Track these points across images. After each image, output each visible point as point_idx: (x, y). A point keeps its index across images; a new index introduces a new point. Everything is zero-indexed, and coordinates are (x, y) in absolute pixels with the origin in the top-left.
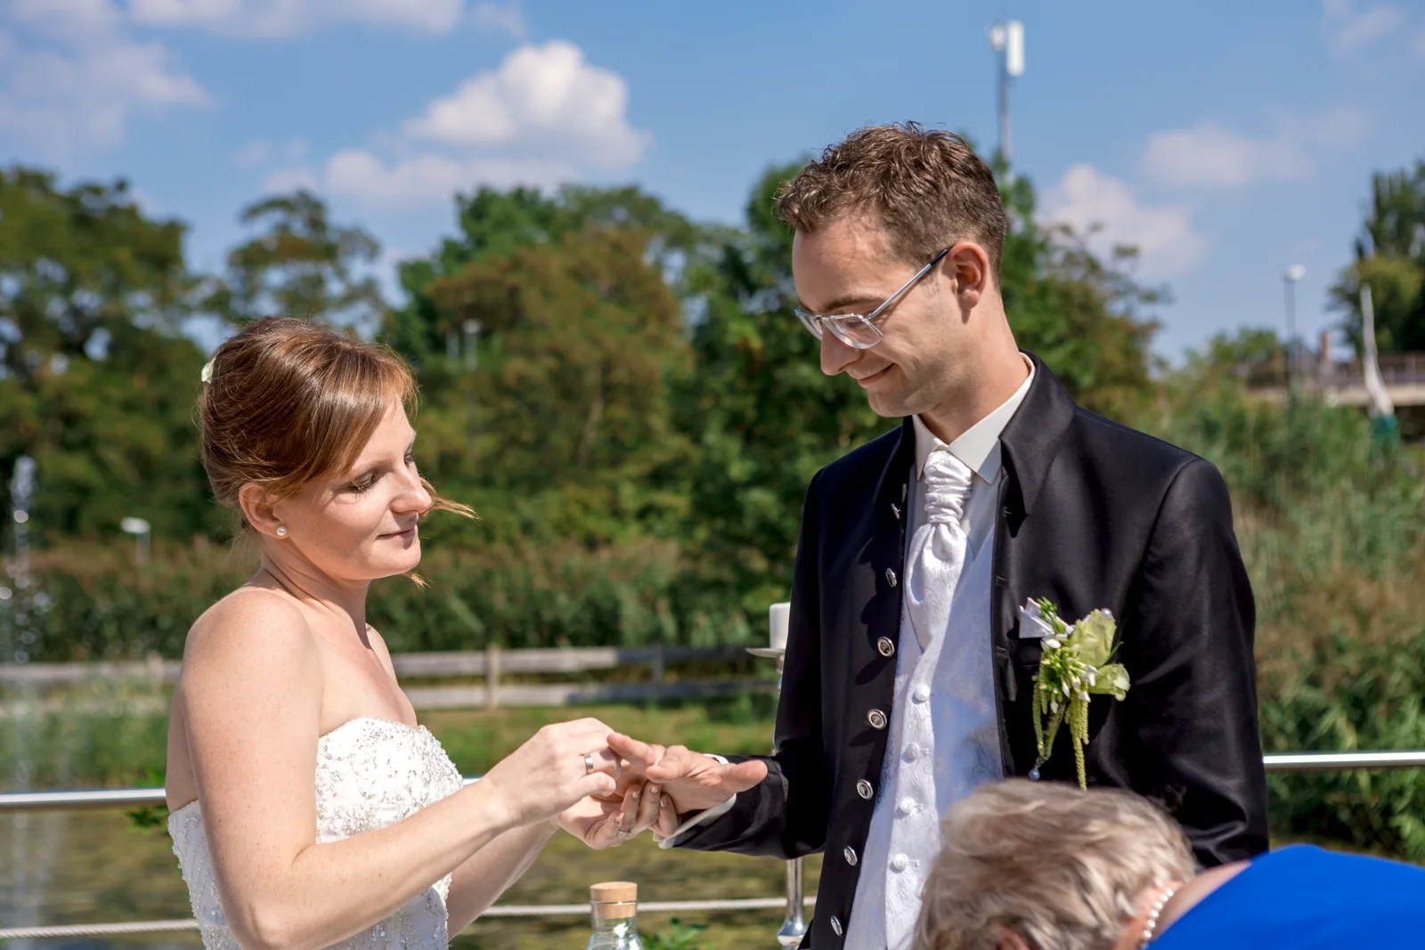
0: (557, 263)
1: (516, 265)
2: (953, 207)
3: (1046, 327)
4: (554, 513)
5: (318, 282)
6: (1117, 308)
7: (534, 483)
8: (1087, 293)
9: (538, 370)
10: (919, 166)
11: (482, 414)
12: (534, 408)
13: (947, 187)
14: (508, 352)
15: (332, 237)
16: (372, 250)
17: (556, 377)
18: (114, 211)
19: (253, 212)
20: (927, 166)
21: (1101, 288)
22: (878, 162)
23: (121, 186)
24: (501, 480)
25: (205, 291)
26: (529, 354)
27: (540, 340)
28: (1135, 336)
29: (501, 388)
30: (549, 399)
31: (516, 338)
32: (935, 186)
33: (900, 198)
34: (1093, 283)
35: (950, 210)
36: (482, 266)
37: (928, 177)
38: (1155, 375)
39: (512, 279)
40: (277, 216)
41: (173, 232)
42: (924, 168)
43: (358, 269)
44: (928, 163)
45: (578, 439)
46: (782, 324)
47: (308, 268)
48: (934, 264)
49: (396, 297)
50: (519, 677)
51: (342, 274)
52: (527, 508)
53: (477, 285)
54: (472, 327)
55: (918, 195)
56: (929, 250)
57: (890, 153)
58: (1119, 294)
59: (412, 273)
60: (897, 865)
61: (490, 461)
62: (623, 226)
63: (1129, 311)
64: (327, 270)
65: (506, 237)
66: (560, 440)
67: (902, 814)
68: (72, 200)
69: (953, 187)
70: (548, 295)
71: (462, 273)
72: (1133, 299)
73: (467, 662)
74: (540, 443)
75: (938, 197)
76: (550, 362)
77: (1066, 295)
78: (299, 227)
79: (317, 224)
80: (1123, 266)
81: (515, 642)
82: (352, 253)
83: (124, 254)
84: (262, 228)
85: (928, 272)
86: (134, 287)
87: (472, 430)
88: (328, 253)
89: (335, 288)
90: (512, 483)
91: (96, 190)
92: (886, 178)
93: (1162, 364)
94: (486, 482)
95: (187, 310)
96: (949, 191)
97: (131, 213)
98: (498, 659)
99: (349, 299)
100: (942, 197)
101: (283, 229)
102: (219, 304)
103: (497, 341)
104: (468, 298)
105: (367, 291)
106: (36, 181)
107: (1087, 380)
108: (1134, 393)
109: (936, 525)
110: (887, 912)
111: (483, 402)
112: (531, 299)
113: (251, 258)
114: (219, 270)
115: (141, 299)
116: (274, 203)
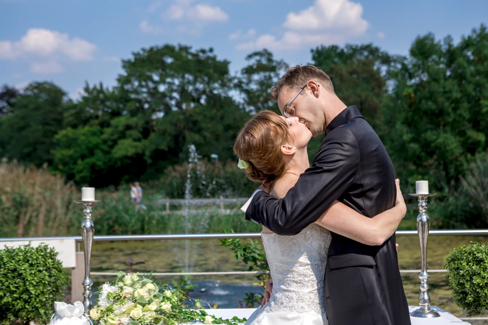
0: (345, 69)
5: (270, 78)
15: (274, 64)
18: (208, 58)
19: (250, 57)
23: (211, 50)
25: (236, 81)
40: (257, 58)
41: (226, 64)
47: (267, 74)
51: (277, 75)
62: (367, 57)
64: (272, 74)
65: (328, 61)
68: (195, 55)
78: (264, 61)
79: (270, 60)
82: (280, 68)
83: (211, 71)
84: (253, 62)
86: (215, 81)
88: (273, 69)
91: (203, 51)
95: (230, 88)
97: (214, 59)
101: (259, 61)
102: (239, 86)
106: (185, 49)
113: (249, 71)
114: (239, 75)
115: (216, 85)
116: (256, 54)
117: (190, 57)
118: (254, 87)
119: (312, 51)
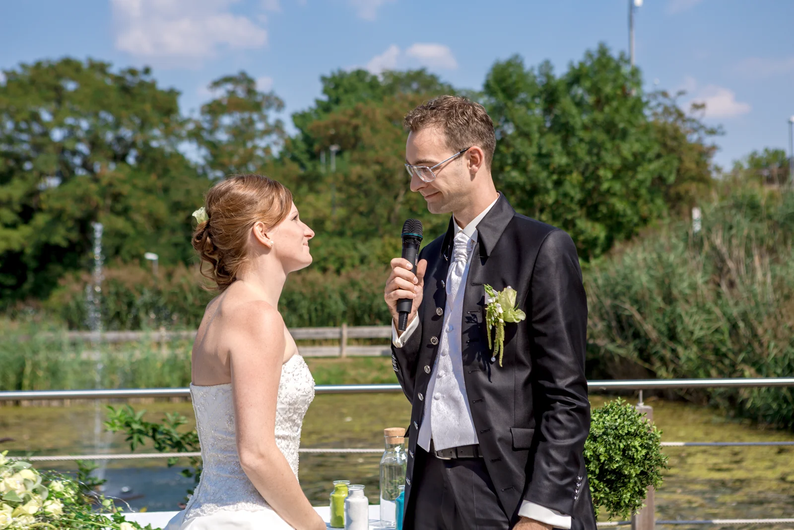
0: (379, 112)
1: (356, 113)
2: (474, 131)
3: (648, 149)
4: (379, 252)
5: (251, 122)
6: (693, 138)
7: (367, 235)
8: (676, 130)
9: (369, 172)
10: (463, 114)
11: (339, 196)
12: (367, 194)
13: (472, 123)
14: (353, 162)
15: (259, 99)
16: (280, 106)
17: (379, 177)
18: (142, 84)
19: (216, 84)
20: (466, 114)
21: (684, 127)
22: (447, 108)
23: (147, 71)
24: (349, 233)
25: (191, 126)
26: (364, 163)
27: (371, 155)
28: (704, 153)
29: (348, 182)
30: (375, 187)
31: (356, 155)
32: (468, 122)
33: (453, 124)
34: (679, 123)
35: (472, 133)
36: (338, 113)
37: (466, 118)
38: (714, 175)
39: (355, 121)
40: (230, 87)
41: (173, 94)
42: (464, 114)
43: (272, 116)
44: (467, 113)
45: (391, 210)
46: (503, 148)
47: (246, 115)
48: (462, 153)
49: (292, 131)
50: (358, 340)
51: (264, 118)
52: (363, 248)
53: (336, 125)
54: (334, 148)
55: (460, 124)
56: (461, 147)
57: (453, 106)
58: (695, 130)
59: (300, 119)
60: (436, 397)
61: (344, 221)
62: (417, 92)
63: (700, 139)
64: (255, 116)
65: (352, 97)
66: (381, 210)
67: (439, 377)
68: (118, 79)
69: (475, 124)
70: (374, 130)
71: (327, 119)
72: (702, 133)
73: (330, 332)
74: (371, 211)
75: (468, 127)
76: (377, 168)
77: (663, 131)
78: (241, 93)
79: (251, 92)
80: (697, 114)
81: (357, 322)
82: (269, 106)
83: (148, 107)
84: (220, 93)
85: (459, 156)
86: (152, 126)
87: (333, 205)
88: (257, 107)
89: (260, 126)
90: (354, 235)
91: (133, 72)
92: (449, 116)
93: (718, 170)
94: (341, 234)
95: (180, 138)
96: (473, 125)
97: (152, 85)
98: (346, 331)
99: (267, 132)
100: (469, 127)
101: (232, 93)
102: (196, 135)
103: (347, 155)
104: (332, 132)
105: (278, 127)
106: (101, 68)
107: (672, 179)
108: (702, 186)
109: (457, 262)
110: (432, 416)
111: (340, 190)
112: (365, 132)
113: (214, 109)
114: (197, 116)
115: (156, 132)
116: (227, 80)
117: (109, 82)
118: (222, 136)
119: (324, 79)
